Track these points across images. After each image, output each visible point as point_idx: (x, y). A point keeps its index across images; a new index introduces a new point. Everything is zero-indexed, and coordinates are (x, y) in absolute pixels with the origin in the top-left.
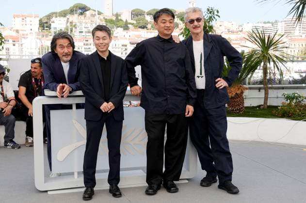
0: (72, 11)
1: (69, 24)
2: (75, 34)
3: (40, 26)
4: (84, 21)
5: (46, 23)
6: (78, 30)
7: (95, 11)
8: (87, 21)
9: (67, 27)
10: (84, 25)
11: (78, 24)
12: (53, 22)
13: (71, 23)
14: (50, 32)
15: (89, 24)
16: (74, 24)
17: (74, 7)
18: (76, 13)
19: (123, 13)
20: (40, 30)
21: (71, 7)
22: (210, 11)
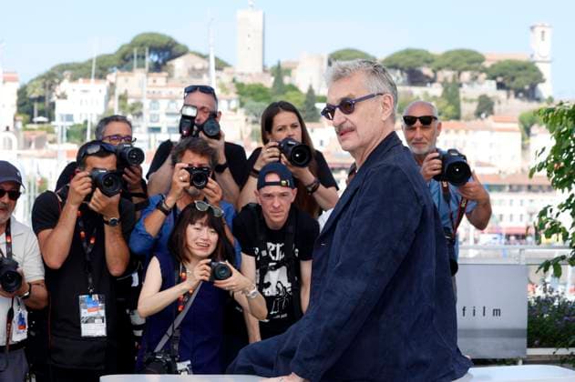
0: (125, 60)
1: (114, 103)
3: (19, 112)
4: (165, 92)
5: (41, 99)
6: (146, 121)
7: (205, 57)
9: (110, 111)
10: (163, 104)
11: (146, 103)
12: (63, 96)
13: (123, 98)
14: (51, 131)
16: (130, 102)
17: (133, 44)
18: (140, 66)
19: (296, 65)
20: (19, 125)
21: (123, 47)
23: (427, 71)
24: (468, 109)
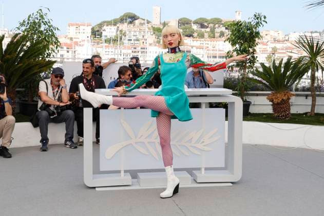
0: (122, 20)
1: (119, 32)
2: (125, 42)
3: (92, 35)
4: (133, 30)
5: (98, 31)
6: (127, 37)
7: (144, 20)
8: (136, 29)
9: (117, 35)
10: (132, 33)
11: (127, 33)
12: (104, 30)
13: (121, 31)
14: (101, 40)
15: (137, 33)
16: (123, 32)
17: (124, 16)
18: (126, 22)
19: (169, 22)
20: (92, 38)
21: (121, 17)
22: (257, 17)
23: (206, 24)
24: (217, 35)
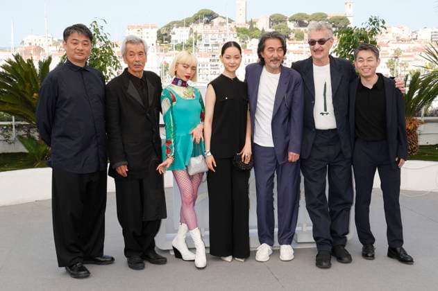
0: (196, 19)
1: (193, 36)
2: (200, 48)
3: (158, 39)
4: (211, 31)
5: (166, 34)
6: (204, 42)
7: (224, 18)
8: (214, 31)
9: (192, 39)
10: (210, 36)
11: (204, 36)
12: (174, 34)
13: (196, 34)
14: (169, 46)
15: (217, 35)
16: (198, 35)
17: (198, 14)
18: (201, 22)
19: (258, 20)
20: (158, 44)
21: (195, 15)
22: (374, 21)
23: (306, 21)
